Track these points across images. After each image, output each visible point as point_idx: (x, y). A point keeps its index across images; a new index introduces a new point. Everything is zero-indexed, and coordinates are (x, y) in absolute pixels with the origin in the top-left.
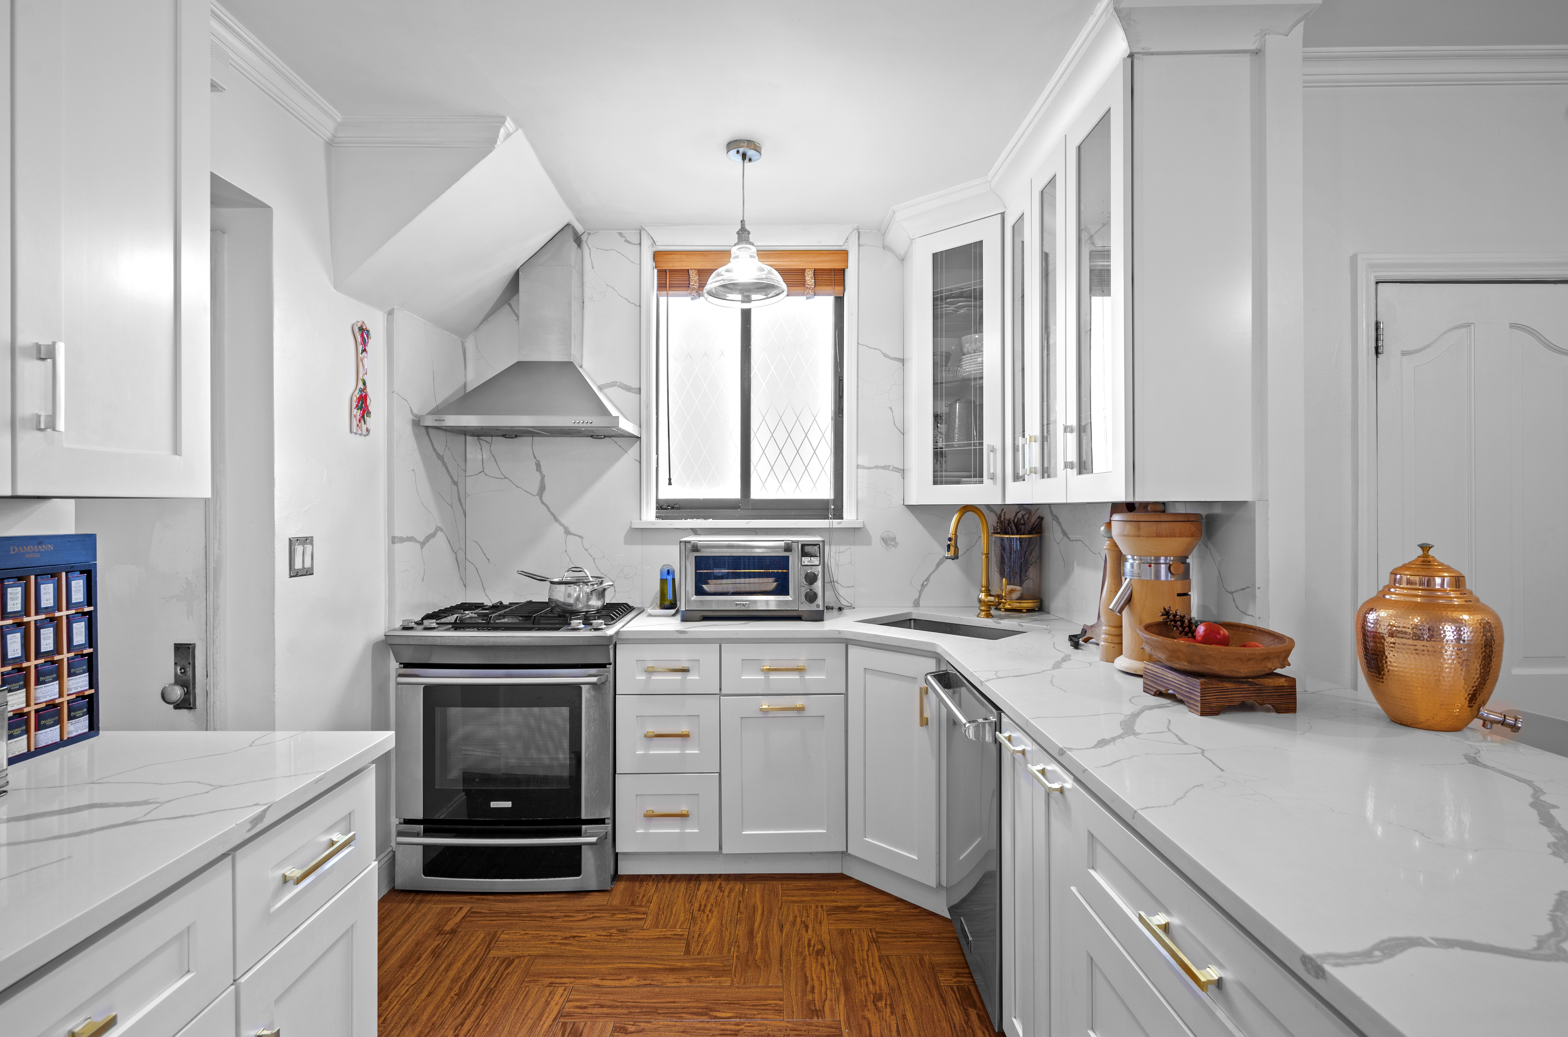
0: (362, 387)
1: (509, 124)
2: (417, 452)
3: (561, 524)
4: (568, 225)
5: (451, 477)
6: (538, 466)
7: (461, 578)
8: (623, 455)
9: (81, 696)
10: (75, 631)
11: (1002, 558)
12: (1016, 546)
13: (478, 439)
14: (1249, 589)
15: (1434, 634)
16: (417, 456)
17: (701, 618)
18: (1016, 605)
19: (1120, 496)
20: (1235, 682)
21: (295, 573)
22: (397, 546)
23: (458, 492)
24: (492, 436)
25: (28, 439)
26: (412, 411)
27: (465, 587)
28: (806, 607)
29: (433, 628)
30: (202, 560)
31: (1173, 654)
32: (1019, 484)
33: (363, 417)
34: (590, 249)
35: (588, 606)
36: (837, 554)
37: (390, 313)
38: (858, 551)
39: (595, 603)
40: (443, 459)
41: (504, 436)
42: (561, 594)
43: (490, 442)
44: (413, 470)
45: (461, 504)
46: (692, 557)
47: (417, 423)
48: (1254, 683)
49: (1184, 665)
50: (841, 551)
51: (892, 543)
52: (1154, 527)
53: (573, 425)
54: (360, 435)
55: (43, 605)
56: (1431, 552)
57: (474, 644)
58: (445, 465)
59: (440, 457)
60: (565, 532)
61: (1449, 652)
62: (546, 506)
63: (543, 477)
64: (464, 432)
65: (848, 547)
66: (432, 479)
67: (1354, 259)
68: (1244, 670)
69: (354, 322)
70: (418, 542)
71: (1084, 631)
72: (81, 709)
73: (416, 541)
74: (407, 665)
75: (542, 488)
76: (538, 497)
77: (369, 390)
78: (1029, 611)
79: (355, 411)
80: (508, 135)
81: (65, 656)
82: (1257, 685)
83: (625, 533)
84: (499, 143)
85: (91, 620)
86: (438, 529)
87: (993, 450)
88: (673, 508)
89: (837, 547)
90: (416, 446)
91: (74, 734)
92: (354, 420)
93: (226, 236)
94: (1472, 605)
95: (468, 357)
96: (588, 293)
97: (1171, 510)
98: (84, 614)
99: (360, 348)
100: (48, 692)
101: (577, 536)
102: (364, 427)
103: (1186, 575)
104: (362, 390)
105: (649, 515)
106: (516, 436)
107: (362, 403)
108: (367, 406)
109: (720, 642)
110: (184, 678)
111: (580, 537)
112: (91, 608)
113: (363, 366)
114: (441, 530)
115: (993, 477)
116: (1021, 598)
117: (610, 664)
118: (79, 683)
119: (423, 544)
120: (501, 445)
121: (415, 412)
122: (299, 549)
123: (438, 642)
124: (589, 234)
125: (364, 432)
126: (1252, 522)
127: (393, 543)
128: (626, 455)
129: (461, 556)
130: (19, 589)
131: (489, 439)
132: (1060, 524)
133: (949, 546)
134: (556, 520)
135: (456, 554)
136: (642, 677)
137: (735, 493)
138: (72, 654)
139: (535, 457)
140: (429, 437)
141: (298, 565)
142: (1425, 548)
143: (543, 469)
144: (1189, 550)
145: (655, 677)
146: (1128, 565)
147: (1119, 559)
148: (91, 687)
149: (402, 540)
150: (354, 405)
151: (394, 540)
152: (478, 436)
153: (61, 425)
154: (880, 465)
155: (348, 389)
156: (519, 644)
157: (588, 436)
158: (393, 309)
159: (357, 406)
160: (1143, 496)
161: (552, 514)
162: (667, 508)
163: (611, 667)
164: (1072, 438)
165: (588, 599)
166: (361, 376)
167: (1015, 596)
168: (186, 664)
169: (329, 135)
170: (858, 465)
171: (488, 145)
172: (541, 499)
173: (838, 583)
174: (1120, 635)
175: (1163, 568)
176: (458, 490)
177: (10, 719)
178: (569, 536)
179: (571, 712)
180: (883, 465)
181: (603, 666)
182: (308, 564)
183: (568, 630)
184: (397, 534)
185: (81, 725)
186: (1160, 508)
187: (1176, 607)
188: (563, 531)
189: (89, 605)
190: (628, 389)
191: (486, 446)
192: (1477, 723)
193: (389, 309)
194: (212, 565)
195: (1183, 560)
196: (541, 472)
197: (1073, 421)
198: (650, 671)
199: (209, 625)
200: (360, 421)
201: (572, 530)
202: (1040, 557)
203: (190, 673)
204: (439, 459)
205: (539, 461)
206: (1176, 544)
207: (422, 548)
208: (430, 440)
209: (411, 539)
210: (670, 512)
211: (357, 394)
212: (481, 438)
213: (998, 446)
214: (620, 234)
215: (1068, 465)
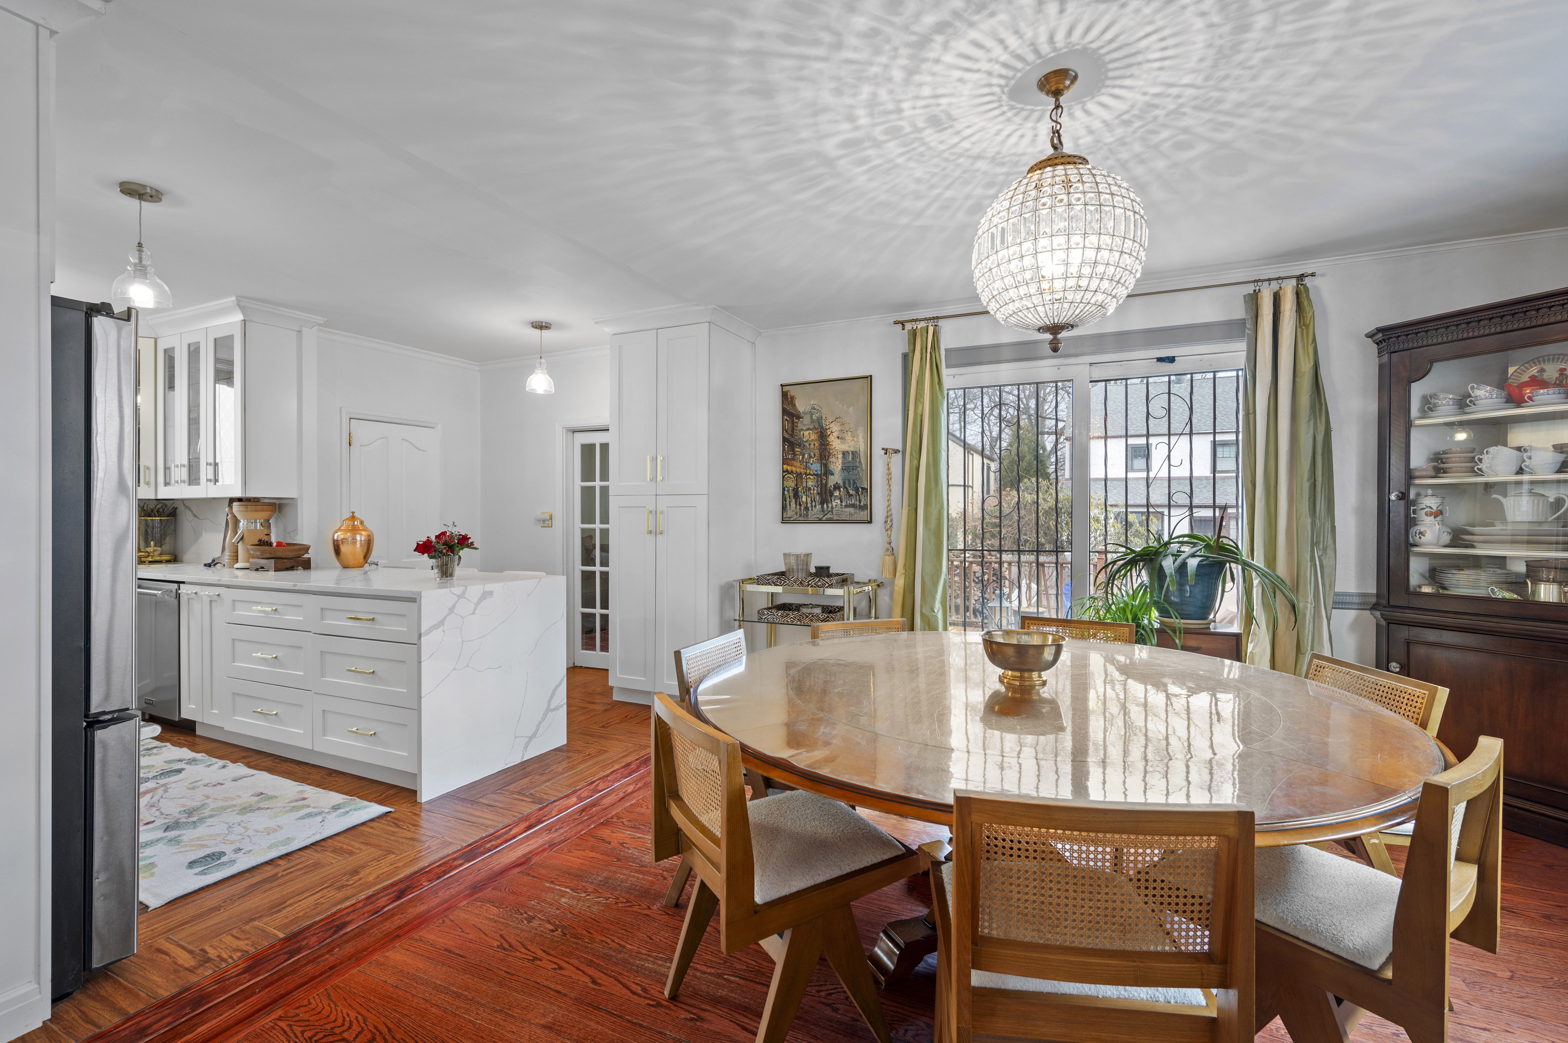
11: (146, 531)
12: (157, 525)
14: (295, 530)
15: (354, 539)
18: (158, 558)
19: (238, 494)
20: (287, 560)
31: (263, 552)
32: (168, 488)
49: (268, 555)
52: (254, 508)
61: (358, 545)
67: (341, 408)
68: (291, 555)
71: (213, 561)
78: (168, 562)
82: (296, 561)
87: (148, 468)
94: (365, 530)
97: (262, 501)
103: (269, 527)
115: (148, 483)
116: (161, 554)
126: (297, 505)
132: (191, 511)
142: (353, 513)
144: (271, 517)
146: (241, 524)
147: (236, 522)
160: (251, 494)
164: (211, 469)
167: (159, 552)
174: (237, 552)
175: (258, 524)
186: (256, 500)
187: (265, 538)
192: (367, 565)
195: (268, 521)
197: (211, 460)
202: (175, 530)
206: (265, 515)
213: (152, 466)
215: (208, 480)
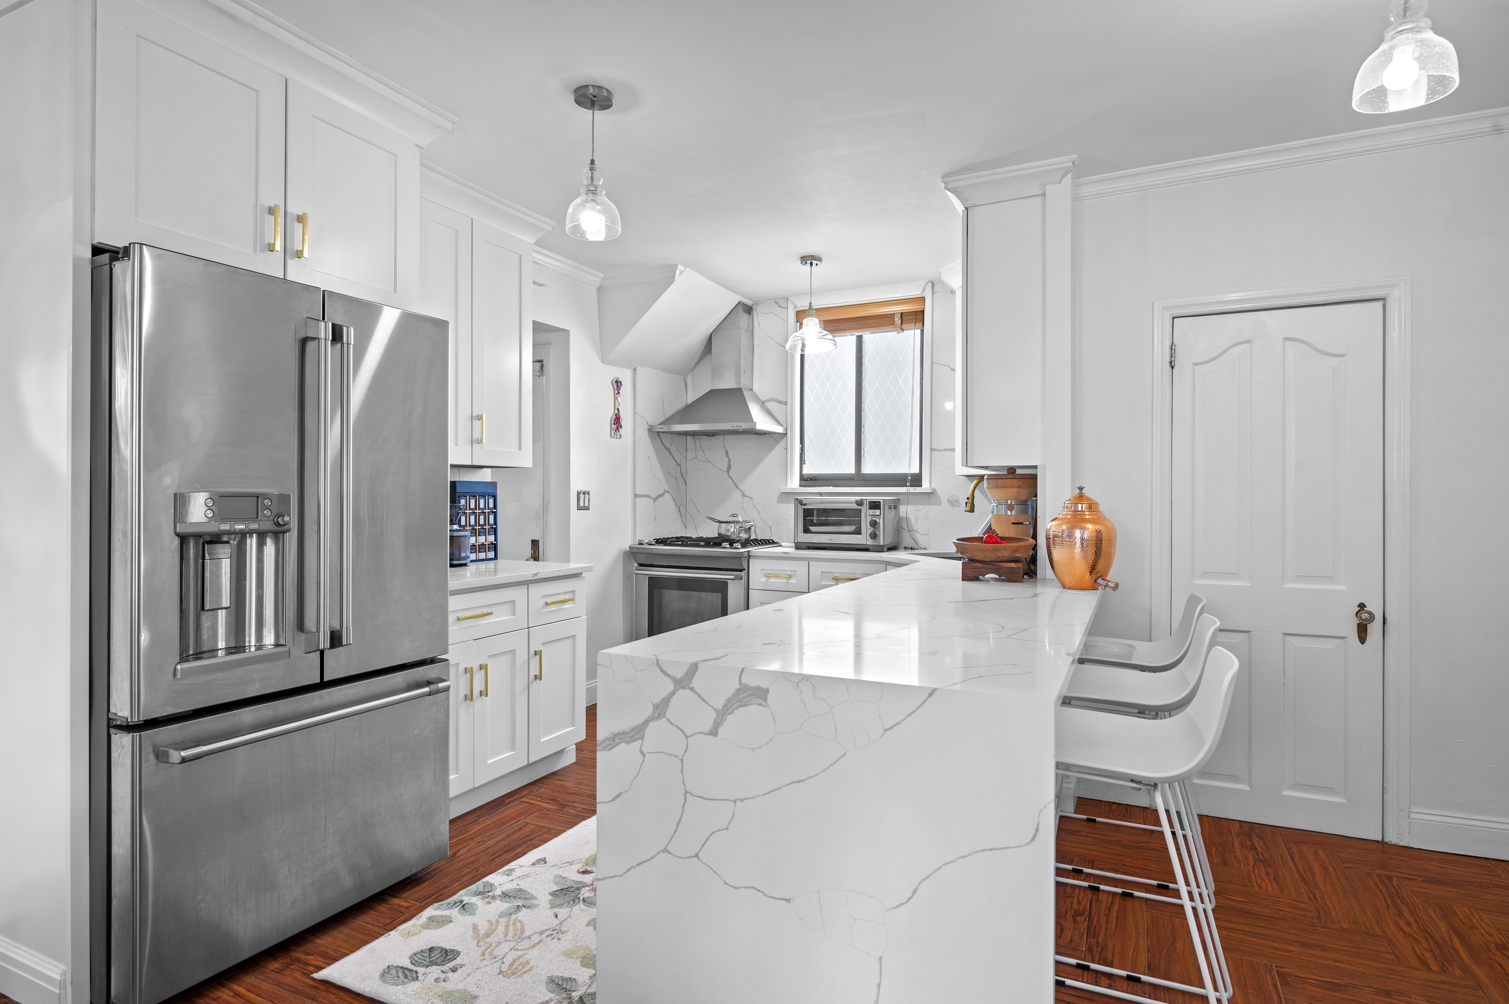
0: (617, 413)
1: (681, 267)
2: (651, 447)
3: (740, 490)
4: (740, 303)
5: (675, 461)
6: (727, 453)
7: (683, 522)
8: (777, 445)
9: (492, 543)
10: (490, 518)
13: (694, 438)
15: (1071, 537)
16: (651, 449)
17: (807, 548)
20: (983, 564)
21: (579, 508)
22: (638, 499)
23: (681, 470)
24: (701, 435)
25: (476, 446)
26: (648, 423)
27: (686, 528)
28: (870, 542)
29: (653, 545)
30: (542, 501)
33: (617, 428)
34: (757, 314)
35: (739, 537)
36: (917, 511)
37: (635, 370)
38: (932, 509)
39: (744, 536)
40: (670, 450)
41: (706, 435)
42: (724, 529)
43: (700, 439)
44: (649, 457)
45: (683, 477)
46: (801, 509)
47: (651, 430)
48: (995, 564)
50: (919, 509)
51: (957, 504)
53: (731, 428)
54: (617, 438)
55: (481, 507)
56: (1084, 491)
57: (670, 553)
58: (671, 453)
59: (668, 450)
60: (742, 495)
61: (1078, 548)
62: (731, 478)
63: (730, 460)
64: (686, 434)
65: (925, 506)
66: (662, 463)
69: (613, 378)
70: (652, 498)
72: (492, 548)
73: (650, 497)
74: (641, 565)
75: (729, 467)
76: (726, 473)
77: (621, 414)
79: (613, 426)
80: (682, 272)
81: (487, 527)
82: (997, 566)
83: (777, 497)
84: (676, 277)
85: (495, 514)
86: (665, 492)
88: (811, 480)
89: (917, 506)
90: (650, 443)
91: (490, 557)
92: (612, 430)
93: (551, 346)
94: (1094, 519)
95: (688, 387)
96: (756, 342)
98: (493, 512)
99: (616, 392)
100: (482, 539)
101: (749, 497)
102: (618, 434)
104: (616, 414)
105: (794, 483)
106: (713, 435)
107: (617, 421)
108: (620, 423)
109: (809, 560)
110: (535, 556)
111: (751, 498)
112: (495, 510)
113: (618, 401)
114: (668, 492)
117: (744, 570)
118: (491, 538)
119: (655, 500)
120: (705, 441)
121: (650, 423)
122: (582, 496)
123: (654, 552)
124: (757, 304)
125: (618, 436)
127: (636, 497)
128: (779, 445)
129: (682, 509)
130: (474, 500)
131: (699, 437)
133: (966, 503)
134: (737, 487)
135: (679, 507)
136: (764, 579)
137: (851, 470)
138: (489, 527)
139: (725, 448)
140: (660, 438)
141: (582, 504)
142: (1081, 489)
143: (730, 455)
145: (772, 580)
148: (495, 541)
149: (641, 496)
150: (613, 422)
151: (636, 496)
152: (694, 436)
153: (484, 442)
154: (948, 448)
155: (610, 413)
156: (693, 554)
157: (754, 434)
158: (636, 368)
159: (614, 423)
161: (735, 484)
162: (807, 480)
163: (746, 571)
165: (739, 534)
166: (616, 407)
168: (535, 549)
169: (598, 285)
170: (931, 449)
171: (671, 279)
172: (728, 474)
173: (917, 531)
176: (681, 469)
177: (471, 546)
178: (744, 498)
179: (722, 596)
180: (950, 448)
181: (741, 571)
182: (586, 505)
183: (720, 548)
184: (638, 492)
185: (491, 555)
188: (741, 495)
189: (495, 509)
190: (780, 402)
191: (697, 442)
193: (634, 368)
194: (545, 503)
196: (728, 457)
198: (768, 576)
199: (544, 532)
200: (616, 431)
201: (746, 494)
203: (537, 552)
204: (667, 450)
205: (727, 451)
207: (654, 502)
208: (660, 439)
209: (647, 496)
210: (809, 483)
211: (614, 417)
212: (695, 437)
214: (776, 302)
